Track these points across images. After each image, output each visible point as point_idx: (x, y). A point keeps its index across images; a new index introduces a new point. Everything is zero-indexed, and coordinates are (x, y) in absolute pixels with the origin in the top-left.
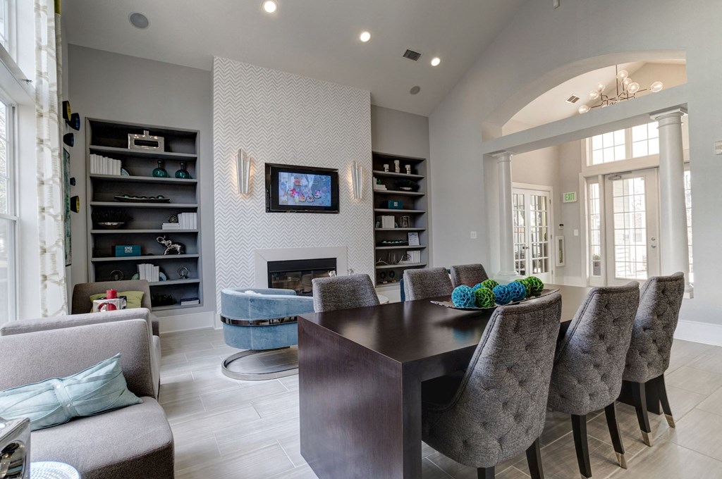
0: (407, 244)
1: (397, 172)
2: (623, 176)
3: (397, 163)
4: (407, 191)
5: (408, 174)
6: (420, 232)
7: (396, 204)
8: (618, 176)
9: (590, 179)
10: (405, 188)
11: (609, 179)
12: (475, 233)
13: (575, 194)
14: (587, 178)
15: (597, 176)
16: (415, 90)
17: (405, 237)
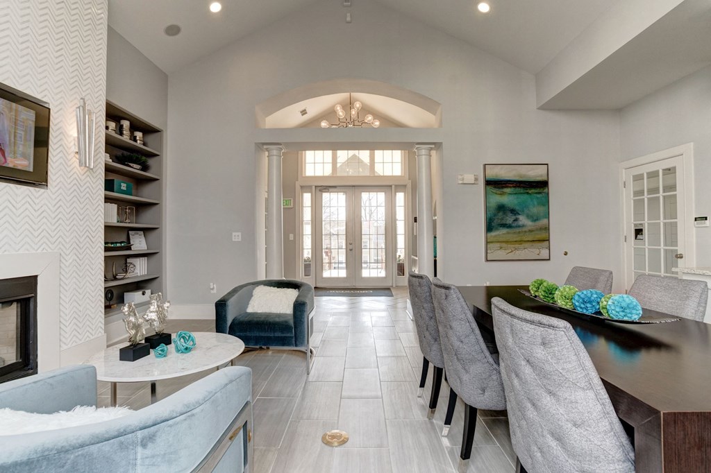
0: (129, 248)
1: (126, 138)
2: (331, 190)
3: (126, 124)
4: (135, 169)
5: (139, 144)
6: (146, 231)
7: (124, 186)
8: (327, 188)
9: (305, 188)
10: (132, 165)
11: (320, 191)
12: (240, 234)
13: (292, 201)
14: (302, 187)
15: (311, 187)
16: (173, 30)
17: (124, 238)
